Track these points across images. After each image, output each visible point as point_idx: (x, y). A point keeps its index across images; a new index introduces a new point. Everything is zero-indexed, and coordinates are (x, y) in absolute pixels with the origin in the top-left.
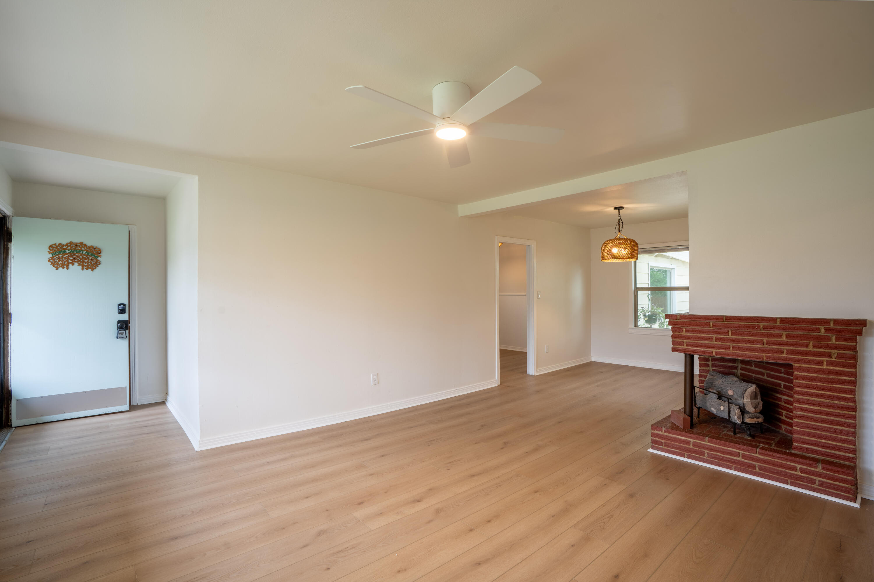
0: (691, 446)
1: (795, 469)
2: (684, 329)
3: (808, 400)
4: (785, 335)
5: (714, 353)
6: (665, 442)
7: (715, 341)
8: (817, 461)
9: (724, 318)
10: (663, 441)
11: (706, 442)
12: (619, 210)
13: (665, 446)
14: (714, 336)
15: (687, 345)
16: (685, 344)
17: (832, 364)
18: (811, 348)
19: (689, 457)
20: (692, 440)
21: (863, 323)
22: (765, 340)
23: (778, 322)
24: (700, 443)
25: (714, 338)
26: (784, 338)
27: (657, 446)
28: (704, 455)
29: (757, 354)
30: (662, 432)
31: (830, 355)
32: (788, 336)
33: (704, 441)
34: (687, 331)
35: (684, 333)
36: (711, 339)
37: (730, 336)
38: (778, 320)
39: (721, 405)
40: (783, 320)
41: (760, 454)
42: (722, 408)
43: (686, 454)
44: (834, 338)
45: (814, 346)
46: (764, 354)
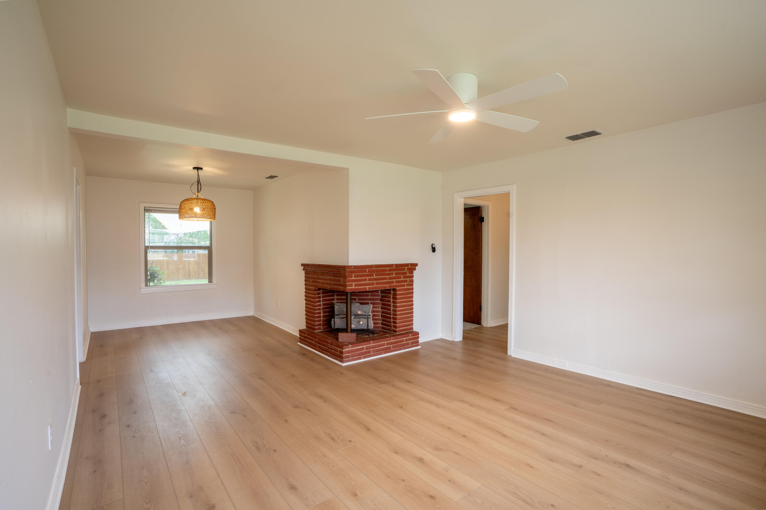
0: (365, 350)
1: (403, 341)
2: (353, 276)
3: (402, 305)
4: (394, 273)
5: (368, 288)
6: (351, 355)
7: (368, 281)
8: (407, 333)
9: (374, 266)
10: (350, 354)
11: (372, 344)
12: (198, 170)
13: (352, 357)
14: (368, 278)
15: (355, 286)
16: (353, 285)
17: (408, 285)
18: (402, 279)
19: (364, 358)
20: (365, 346)
21: (416, 265)
22: (388, 277)
23: (394, 267)
24: (369, 346)
25: (368, 279)
26: (394, 275)
27: (346, 359)
28: (370, 353)
29: (385, 285)
30: (349, 348)
31: (406, 281)
32: (396, 274)
33: (370, 344)
34: (355, 276)
35: (353, 278)
36: (366, 280)
37: (375, 277)
38: (394, 265)
39: (360, 321)
40: (397, 266)
41: (393, 339)
42: (361, 323)
43: (362, 356)
44: (408, 272)
45: (403, 278)
46: (387, 285)
